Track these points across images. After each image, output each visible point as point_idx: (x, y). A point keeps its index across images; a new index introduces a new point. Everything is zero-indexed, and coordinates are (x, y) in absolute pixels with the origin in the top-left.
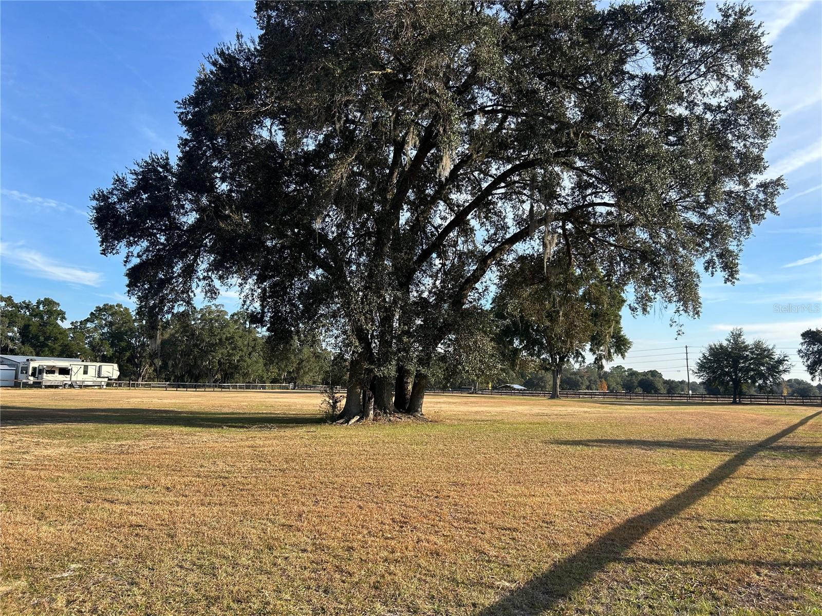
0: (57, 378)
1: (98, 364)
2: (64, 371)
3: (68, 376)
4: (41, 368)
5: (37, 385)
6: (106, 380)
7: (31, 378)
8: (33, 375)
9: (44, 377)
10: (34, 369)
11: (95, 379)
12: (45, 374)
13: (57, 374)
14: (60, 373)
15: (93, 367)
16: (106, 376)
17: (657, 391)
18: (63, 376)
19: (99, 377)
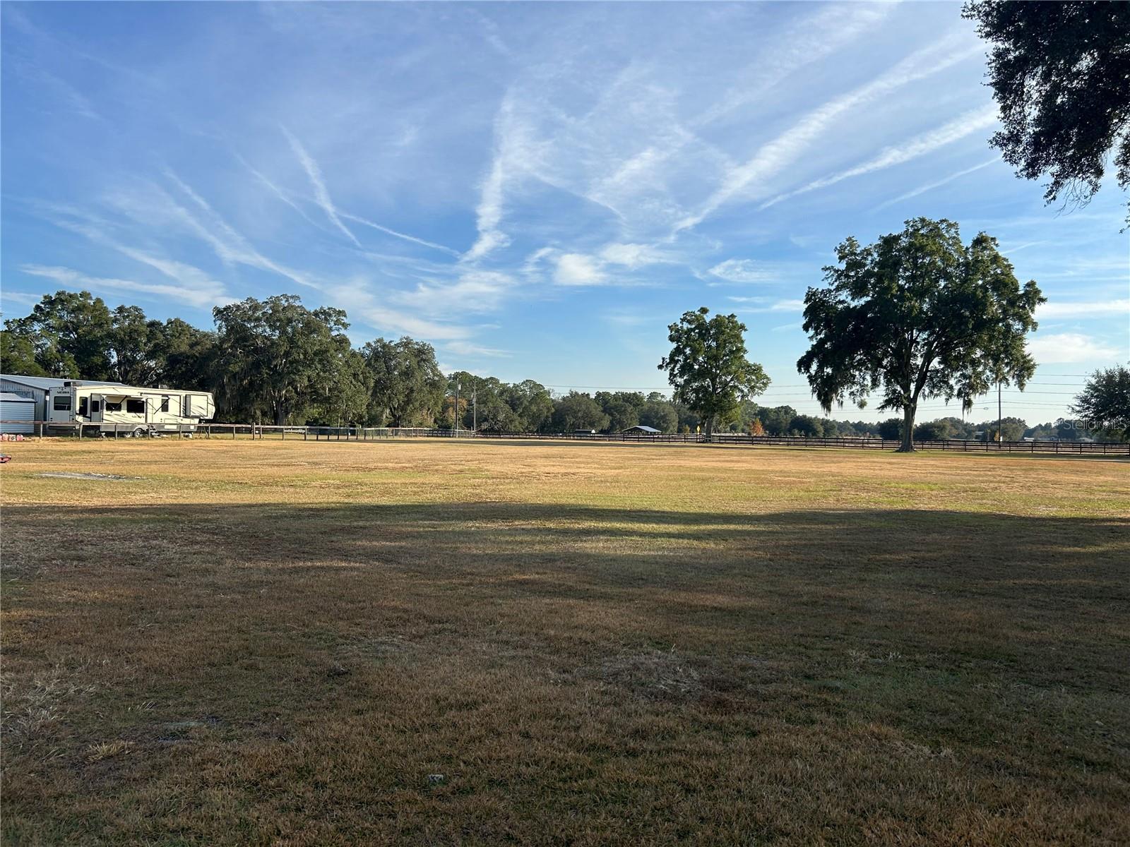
0: (123, 417)
1: (183, 393)
2: (136, 406)
3: (141, 415)
4: (95, 399)
5: (92, 432)
6: (197, 421)
7: (80, 419)
8: (83, 411)
9: (105, 417)
10: (84, 401)
11: (179, 420)
12: (105, 412)
13: (124, 411)
14: (129, 410)
15: (176, 398)
16: (197, 414)
17: (815, 433)
18: (134, 414)
19: (186, 416)
